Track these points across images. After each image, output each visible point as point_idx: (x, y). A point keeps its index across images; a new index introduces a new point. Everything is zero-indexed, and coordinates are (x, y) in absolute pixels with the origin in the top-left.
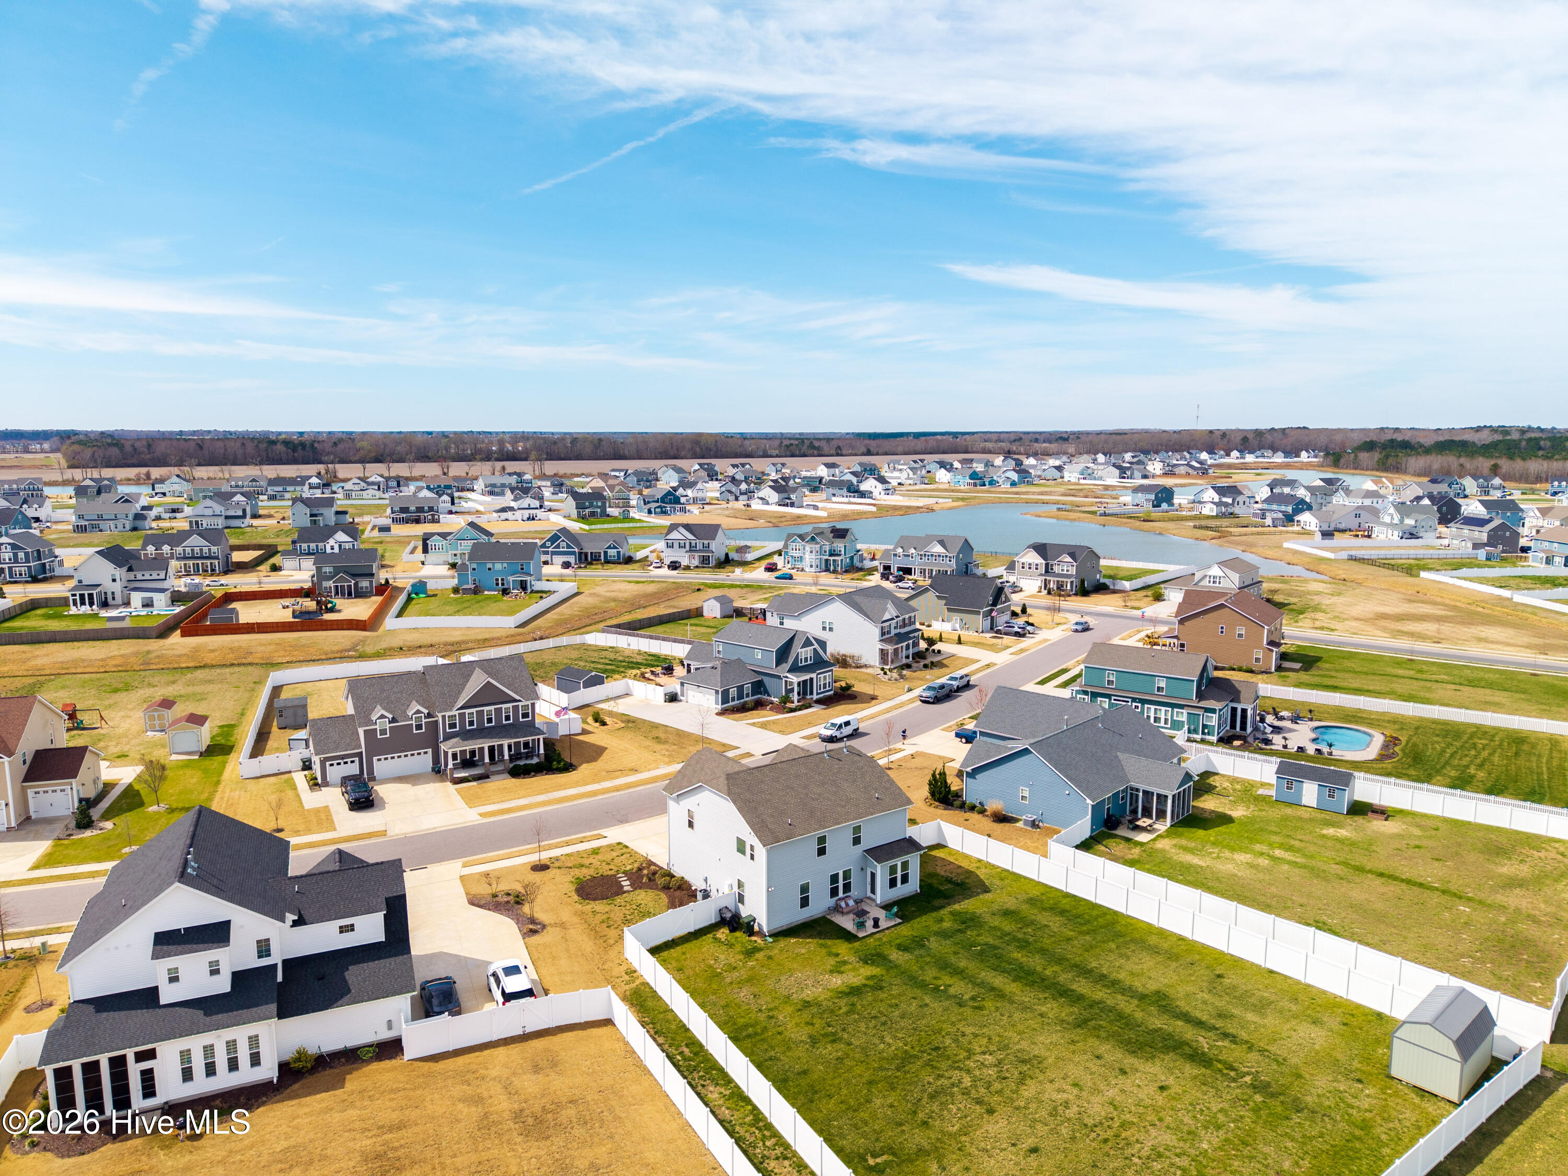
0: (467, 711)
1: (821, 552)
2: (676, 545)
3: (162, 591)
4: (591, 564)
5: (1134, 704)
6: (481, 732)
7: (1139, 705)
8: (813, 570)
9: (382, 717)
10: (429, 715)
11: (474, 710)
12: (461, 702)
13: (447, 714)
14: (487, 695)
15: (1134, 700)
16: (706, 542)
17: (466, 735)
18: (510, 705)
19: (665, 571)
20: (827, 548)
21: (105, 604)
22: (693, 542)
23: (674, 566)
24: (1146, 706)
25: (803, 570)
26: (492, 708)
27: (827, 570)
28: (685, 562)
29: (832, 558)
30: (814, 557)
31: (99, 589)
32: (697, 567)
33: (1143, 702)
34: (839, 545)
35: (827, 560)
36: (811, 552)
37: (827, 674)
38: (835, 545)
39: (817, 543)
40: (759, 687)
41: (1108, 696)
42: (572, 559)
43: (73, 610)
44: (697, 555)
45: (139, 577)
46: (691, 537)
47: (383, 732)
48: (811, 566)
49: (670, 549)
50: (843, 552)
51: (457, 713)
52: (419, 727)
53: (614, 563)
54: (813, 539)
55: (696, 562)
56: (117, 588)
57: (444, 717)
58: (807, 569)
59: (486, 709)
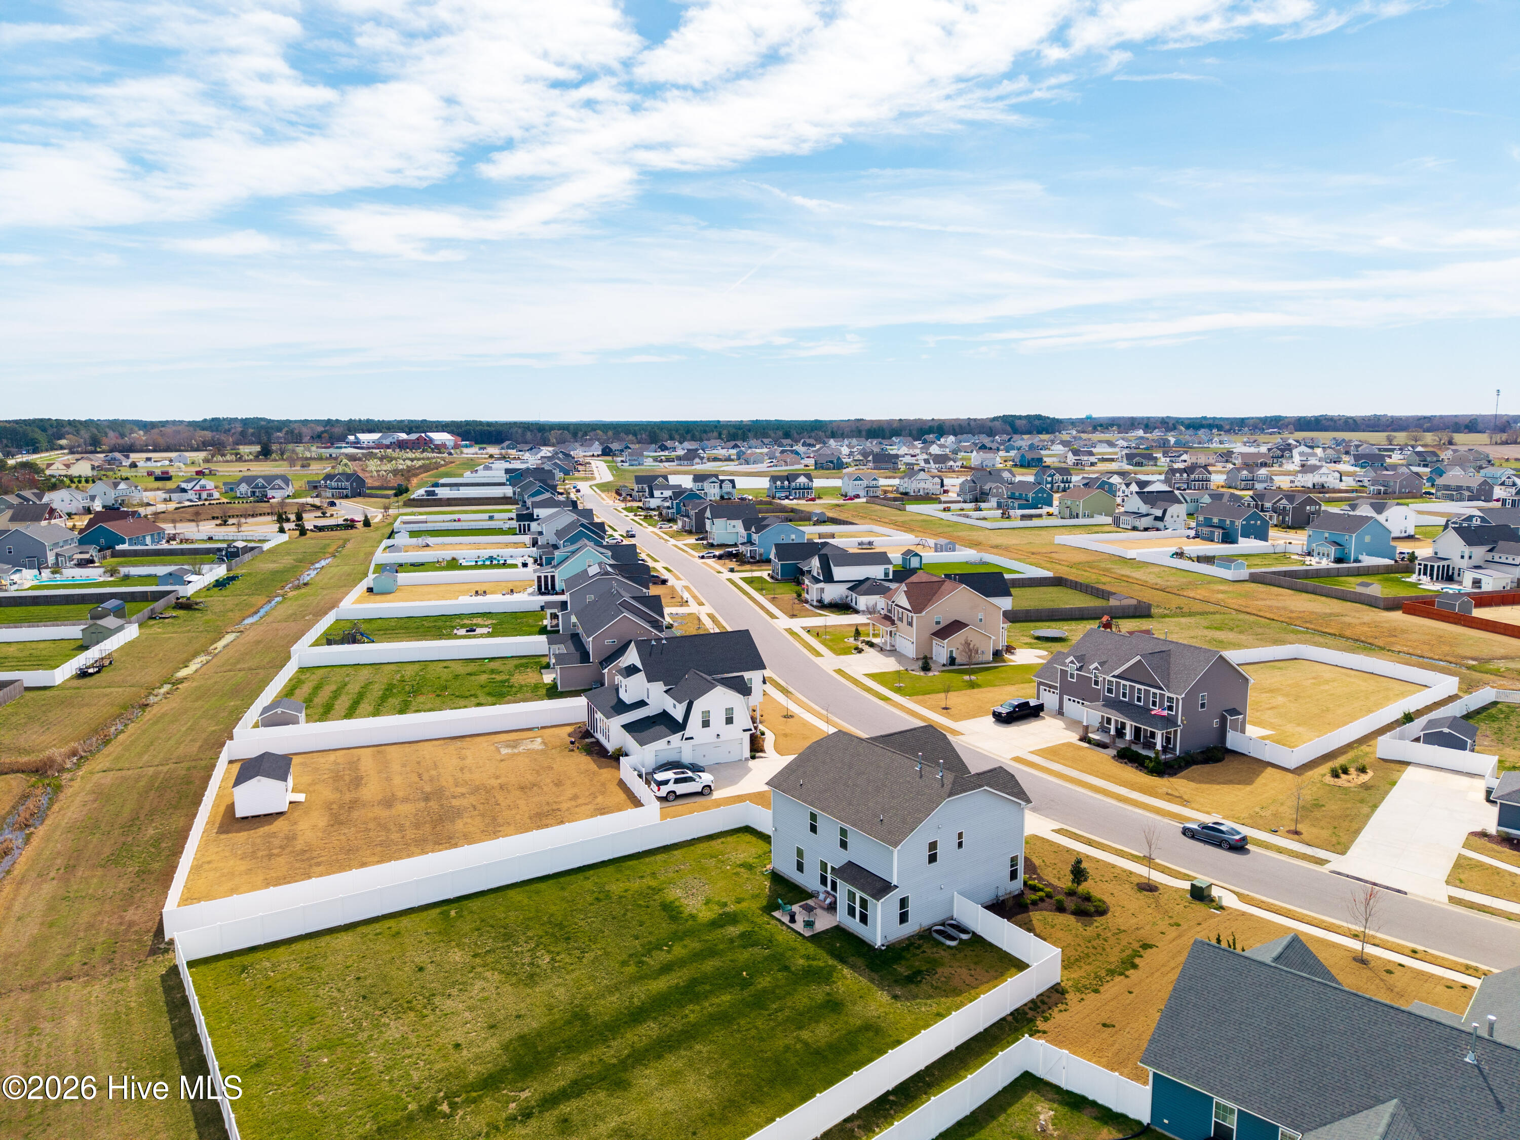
0: (1123, 682)
6: (1126, 707)
10: (1101, 675)
11: (1127, 683)
12: (1116, 672)
13: (1107, 678)
14: (1140, 674)
17: (1112, 704)
21: (1450, 579)
26: (1142, 687)
31: (1444, 563)
45: (1497, 559)
47: (1072, 675)
51: (1114, 680)
52: (1096, 683)
57: (1104, 679)
59: (1138, 686)
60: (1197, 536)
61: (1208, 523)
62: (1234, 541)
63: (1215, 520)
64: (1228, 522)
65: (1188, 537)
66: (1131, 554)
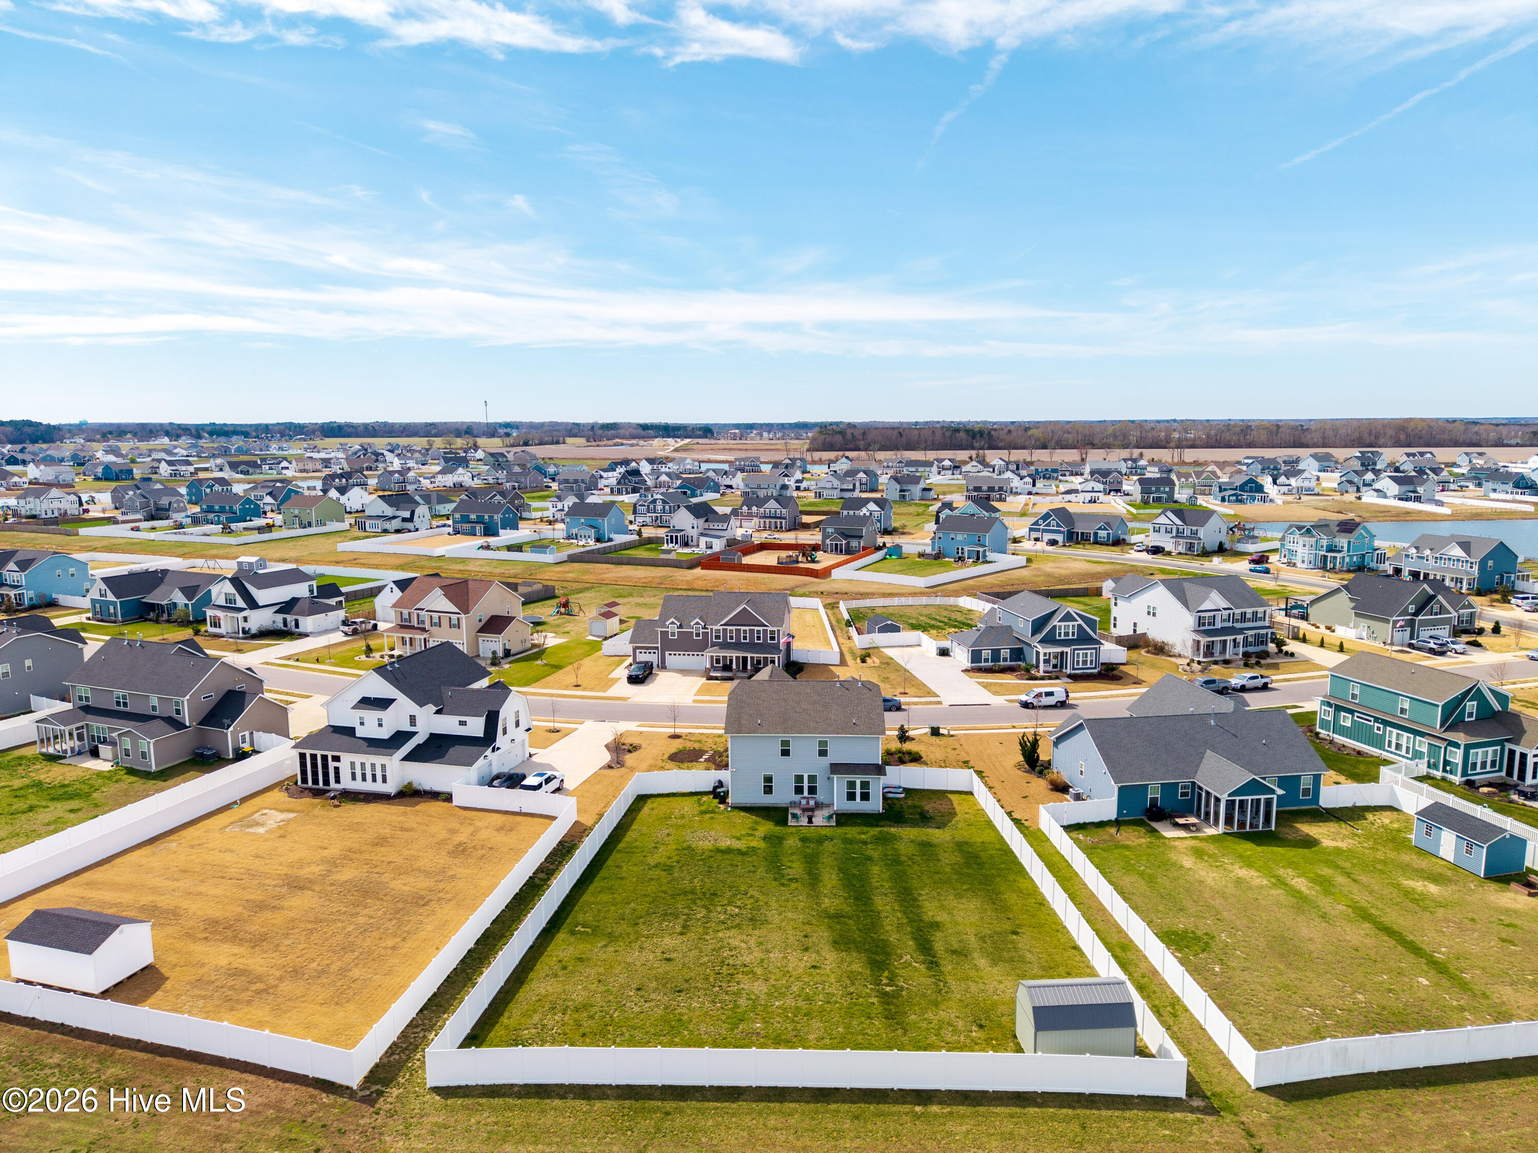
0: (729, 628)
1: (1317, 546)
2: (1163, 530)
3: (718, 537)
4: (1078, 543)
5: (1376, 725)
6: (738, 646)
7: (1381, 726)
8: (1305, 566)
9: (673, 623)
10: (704, 628)
11: (733, 628)
12: (723, 622)
13: (715, 628)
14: (744, 618)
15: (1377, 720)
16: (1194, 528)
17: (725, 646)
18: (761, 628)
19: (1144, 556)
20: (1325, 543)
21: (686, 544)
22: (1181, 528)
23: (1156, 550)
24: (1388, 728)
25: (1294, 565)
26: (747, 628)
27: (1324, 568)
28: (1169, 547)
29: (1329, 554)
30: (1307, 552)
31: (682, 533)
32: (1180, 553)
33: (1386, 723)
34: (1342, 541)
35: (1325, 557)
36: (1304, 546)
37: (1089, 652)
38: (1336, 540)
39: (1313, 536)
40: (1018, 654)
41: (1351, 712)
42: (1059, 538)
43: (665, 547)
44: (1181, 541)
45: (711, 527)
46: (1178, 522)
47: (673, 634)
48: (1303, 562)
49: (1156, 534)
50: (1345, 549)
51: (721, 628)
52: (697, 635)
53: (1102, 544)
54: (1308, 531)
55: (1181, 549)
56: (694, 533)
57: (712, 629)
58: (1299, 564)
59: (743, 628)
60: (457, 532)
61: (465, 519)
62: (496, 534)
63: (473, 517)
64: (486, 517)
65: (449, 534)
66: (438, 552)
